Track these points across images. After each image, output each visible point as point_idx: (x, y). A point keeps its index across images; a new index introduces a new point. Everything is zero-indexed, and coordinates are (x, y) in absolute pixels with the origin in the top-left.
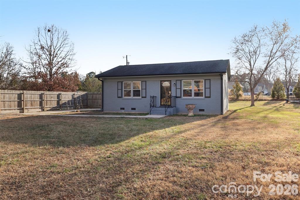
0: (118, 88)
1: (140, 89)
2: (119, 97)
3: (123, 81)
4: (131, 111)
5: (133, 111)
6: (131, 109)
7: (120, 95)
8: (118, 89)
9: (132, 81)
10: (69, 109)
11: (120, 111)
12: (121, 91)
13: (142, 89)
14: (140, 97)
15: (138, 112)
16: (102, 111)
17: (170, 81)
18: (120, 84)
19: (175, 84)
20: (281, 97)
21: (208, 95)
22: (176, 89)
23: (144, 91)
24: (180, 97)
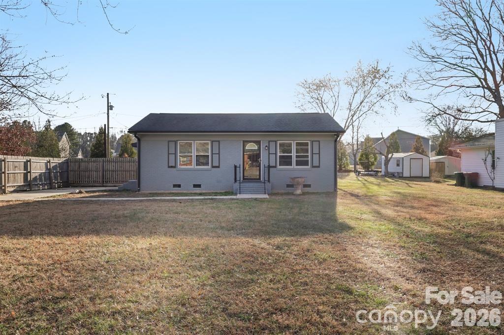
0: (168, 152)
1: (210, 154)
2: (172, 167)
3: (177, 140)
4: (193, 190)
5: (197, 190)
6: (193, 186)
7: (172, 164)
8: (169, 154)
9: (194, 140)
10: (43, 189)
11: (173, 190)
12: (175, 157)
13: (212, 154)
14: (209, 167)
15: (206, 190)
16: (139, 191)
17: (259, 142)
18: (172, 145)
19: (266, 146)
20: (344, 167)
21: (316, 163)
22: (268, 154)
23: (216, 157)
24: (275, 167)
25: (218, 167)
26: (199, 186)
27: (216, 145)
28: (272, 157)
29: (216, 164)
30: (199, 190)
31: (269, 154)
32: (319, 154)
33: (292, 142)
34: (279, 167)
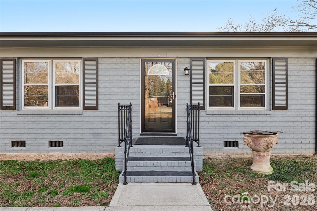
1: (80, 84)
2: (8, 108)
4: (49, 151)
5: (56, 151)
6: (48, 144)
7: (9, 102)
8: (2, 84)
9: (52, 58)
12: (15, 89)
13: (84, 84)
14: (80, 108)
15: (72, 152)
17: (173, 61)
18: (9, 66)
21: (280, 101)
22: (189, 84)
23: (91, 89)
24: (203, 108)
25: (96, 108)
26: (59, 144)
27: (91, 66)
28: (198, 89)
29: (91, 102)
30: (60, 151)
31: (191, 83)
32: (286, 83)
33: (234, 61)
34: (208, 108)
